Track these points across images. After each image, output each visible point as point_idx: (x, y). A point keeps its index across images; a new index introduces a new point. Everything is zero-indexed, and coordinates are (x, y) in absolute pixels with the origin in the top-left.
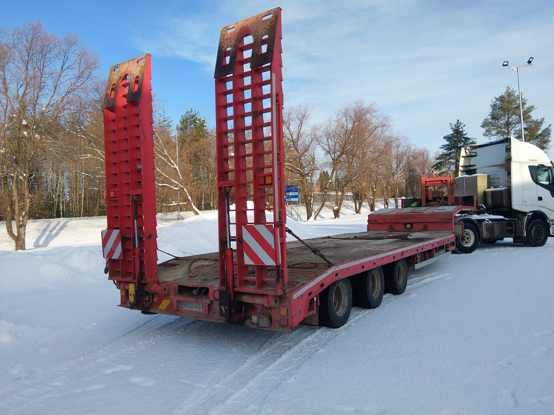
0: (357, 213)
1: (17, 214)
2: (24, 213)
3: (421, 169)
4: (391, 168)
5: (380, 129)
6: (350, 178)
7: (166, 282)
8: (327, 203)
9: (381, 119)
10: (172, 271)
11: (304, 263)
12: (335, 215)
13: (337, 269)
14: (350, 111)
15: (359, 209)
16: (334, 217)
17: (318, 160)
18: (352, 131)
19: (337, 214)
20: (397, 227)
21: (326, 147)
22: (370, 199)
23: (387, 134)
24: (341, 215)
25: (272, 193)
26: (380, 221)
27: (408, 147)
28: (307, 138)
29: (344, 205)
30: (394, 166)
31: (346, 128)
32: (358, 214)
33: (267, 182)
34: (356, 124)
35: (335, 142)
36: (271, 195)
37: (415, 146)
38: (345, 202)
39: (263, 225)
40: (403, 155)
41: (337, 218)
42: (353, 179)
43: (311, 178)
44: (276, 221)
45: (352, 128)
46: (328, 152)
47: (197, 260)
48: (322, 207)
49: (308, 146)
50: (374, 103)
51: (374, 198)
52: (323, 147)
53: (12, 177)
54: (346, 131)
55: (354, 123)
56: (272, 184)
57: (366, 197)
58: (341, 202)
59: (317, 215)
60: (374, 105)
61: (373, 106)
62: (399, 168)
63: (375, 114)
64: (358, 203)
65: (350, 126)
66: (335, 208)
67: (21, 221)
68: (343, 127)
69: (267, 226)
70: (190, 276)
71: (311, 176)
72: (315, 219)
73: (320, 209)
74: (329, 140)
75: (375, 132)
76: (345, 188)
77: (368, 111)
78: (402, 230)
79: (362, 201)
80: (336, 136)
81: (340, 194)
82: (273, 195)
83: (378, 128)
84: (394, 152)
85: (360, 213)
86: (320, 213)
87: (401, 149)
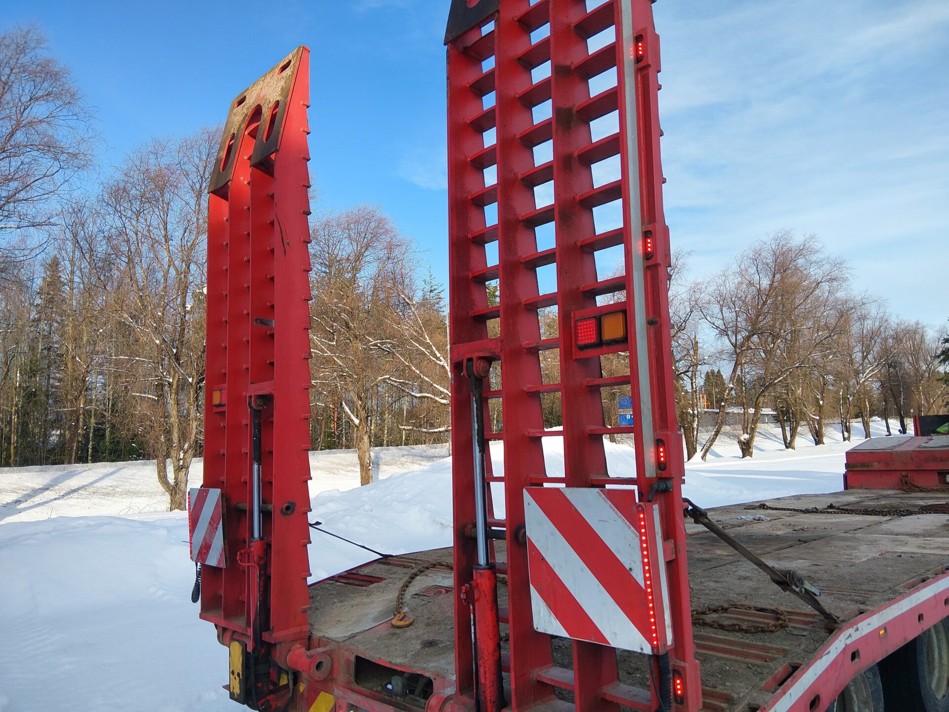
0: (787, 447)
1: (175, 447)
2: (186, 446)
3: (911, 361)
4: (852, 360)
5: (825, 286)
6: (771, 379)
7: (329, 640)
8: (726, 428)
9: (827, 267)
10: (358, 600)
11: (735, 606)
12: (743, 450)
13: (856, 636)
14: (764, 254)
15: (792, 441)
16: (741, 454)
17: (705, 347)
18: (769, 291)
19: (746, 448)
20: (920, 481)
21: (719, 323)
22: (813, 420)
23: (840, 295)
24: (754, 451)
25: (628, 372)
26: (876, 466)
27: (884, 320)
28: (682, 306)
29: (759, 433)
30: (858, 356)
31: (758, 286)
32: (790, 449)
33: (607, 335)
34: (778, 276)
35: (736, 311)
36: (623, 381)
37: (898, 317)
38: (761, 427)
39: (597, 490)
40: (873, 334)
41: (748, 457)
42: (776, 381)
43: (692, 380)
44: (648, 475)
45: (771, 285)
46: (724, 332)
47: (427, 568)
48: (716, 434)
49: (684, 321)
50: (813, 237)
51: (821, 418)
52: (714, 324)
53: (169, 384)
54: (759, 290)
55: (774, 276)
56: (625, 341)
57: (804, 416)
58: (754, 425)
59: (707, 451)
60: (813, 240)
61: (810, 243)
62: (866, 361)
63: (814, 258)
64: (788, 429)
65: (765, 283)
66: (742, 438)
67: (181, 459)
68: (751, 284)
69: (611, 495)
70: (393, 626)
71: (692, 377)
72: (702, 458)
73: (714, 440)
74: (724, 309)
75: (817, 291)
76: (761, 399)
77: (801, 252)
78: (935, 488)
79: (798, 424)
80: (738, 303)
81: (752, 411)
82: (631, 380)
83: (823, 284)
84: (855, 329)
85: (793, 448)
86: (712, 447)
87: (868, 324)
